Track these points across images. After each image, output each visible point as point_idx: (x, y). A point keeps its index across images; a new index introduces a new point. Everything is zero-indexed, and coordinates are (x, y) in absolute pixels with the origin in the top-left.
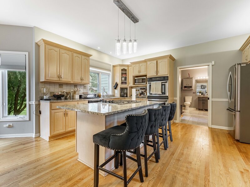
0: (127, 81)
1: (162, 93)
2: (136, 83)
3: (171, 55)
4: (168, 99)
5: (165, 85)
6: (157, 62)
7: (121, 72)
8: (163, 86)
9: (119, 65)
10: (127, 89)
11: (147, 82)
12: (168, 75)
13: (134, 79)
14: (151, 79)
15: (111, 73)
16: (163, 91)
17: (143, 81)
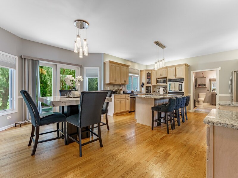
0: (151, 82)
1: (179, 90)
2: (158, 83)
3: (186, 64)
4: (184, 94)
5: (181, 84)
6: (175, 68)
7: (146, 75)
8: (180, 85)
9: (145, 70)
10: (150, 87)
11: (168, 83)
12: (184, 78)
13: (157, 80)
14: (171, 80)
15: (139, 76)
16: (180, 89)
17: (164, 81)
